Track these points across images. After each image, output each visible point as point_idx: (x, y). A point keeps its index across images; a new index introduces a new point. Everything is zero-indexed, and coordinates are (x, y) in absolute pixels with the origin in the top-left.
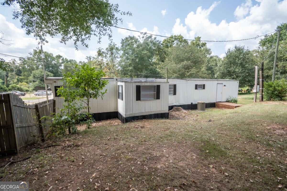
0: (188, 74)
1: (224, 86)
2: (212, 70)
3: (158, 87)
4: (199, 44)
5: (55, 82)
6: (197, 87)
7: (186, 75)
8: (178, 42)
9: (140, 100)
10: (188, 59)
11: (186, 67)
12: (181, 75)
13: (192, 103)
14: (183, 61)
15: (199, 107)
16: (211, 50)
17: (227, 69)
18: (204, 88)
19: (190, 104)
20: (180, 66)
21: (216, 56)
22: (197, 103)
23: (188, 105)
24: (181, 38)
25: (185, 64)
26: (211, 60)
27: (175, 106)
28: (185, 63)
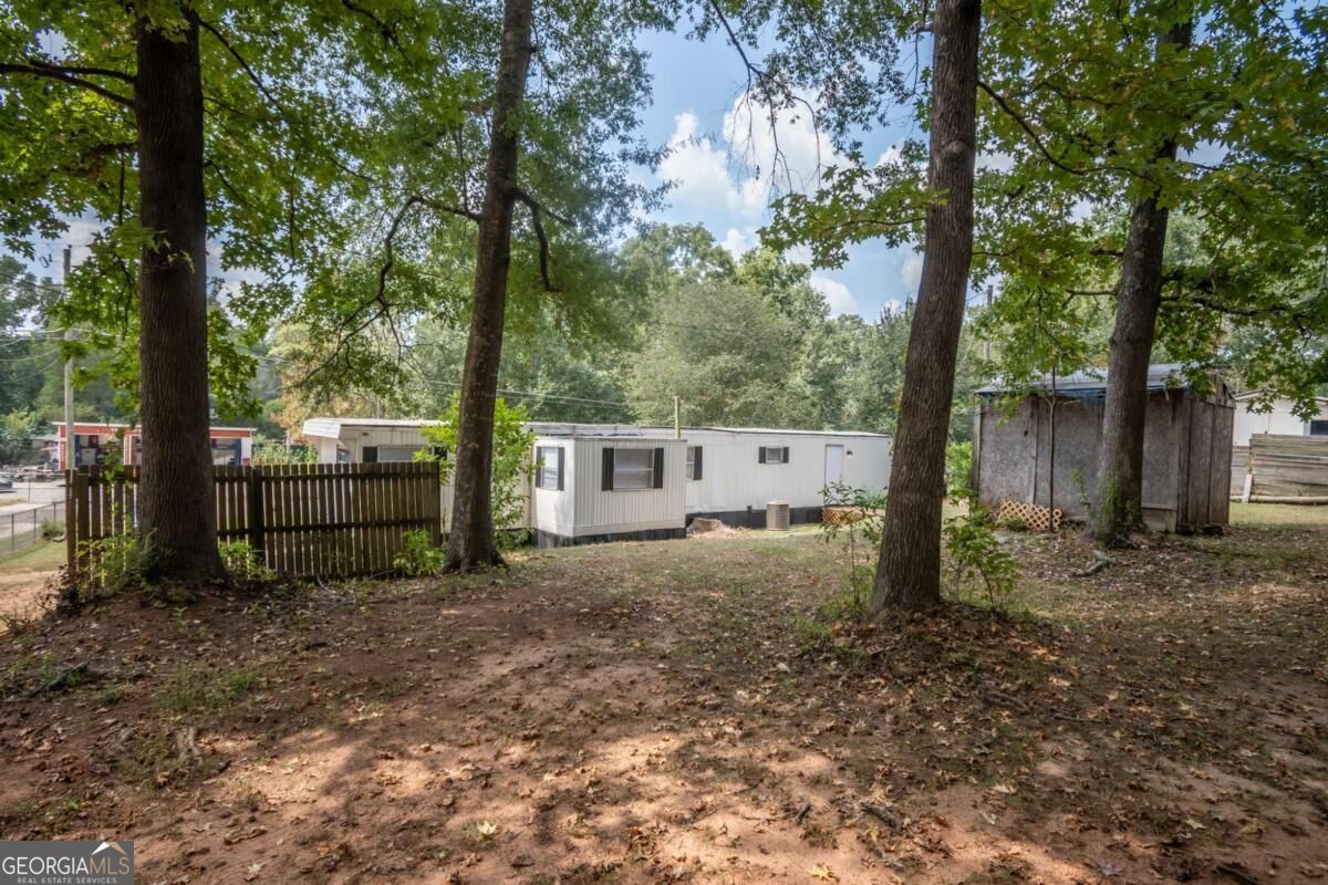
0: (736, 405)
1: (849, 453)
2: (833, 382)
3: (659, 453)
4: (776, 270)
5: (365, 434)
6: (764, 455)
7: (726, 409)
8: (689, 255)
9: (611, 489)
10: (736, 346)
11: (728, 375)
12: (707, 408)
13: (749, 507)
14: (715, 351)
15: (771, 519)
16: (826, 301)
17: (881, 387)
18: (786, 460)
19: (745, 509)
20: (705, 370)
21: (853, 318)
22: (764, 508)
23: (738, 513)
24: (703, 238)
25: (722, 365)
26: (830, 342)
27: (700, 515)
28: (724, 360)
